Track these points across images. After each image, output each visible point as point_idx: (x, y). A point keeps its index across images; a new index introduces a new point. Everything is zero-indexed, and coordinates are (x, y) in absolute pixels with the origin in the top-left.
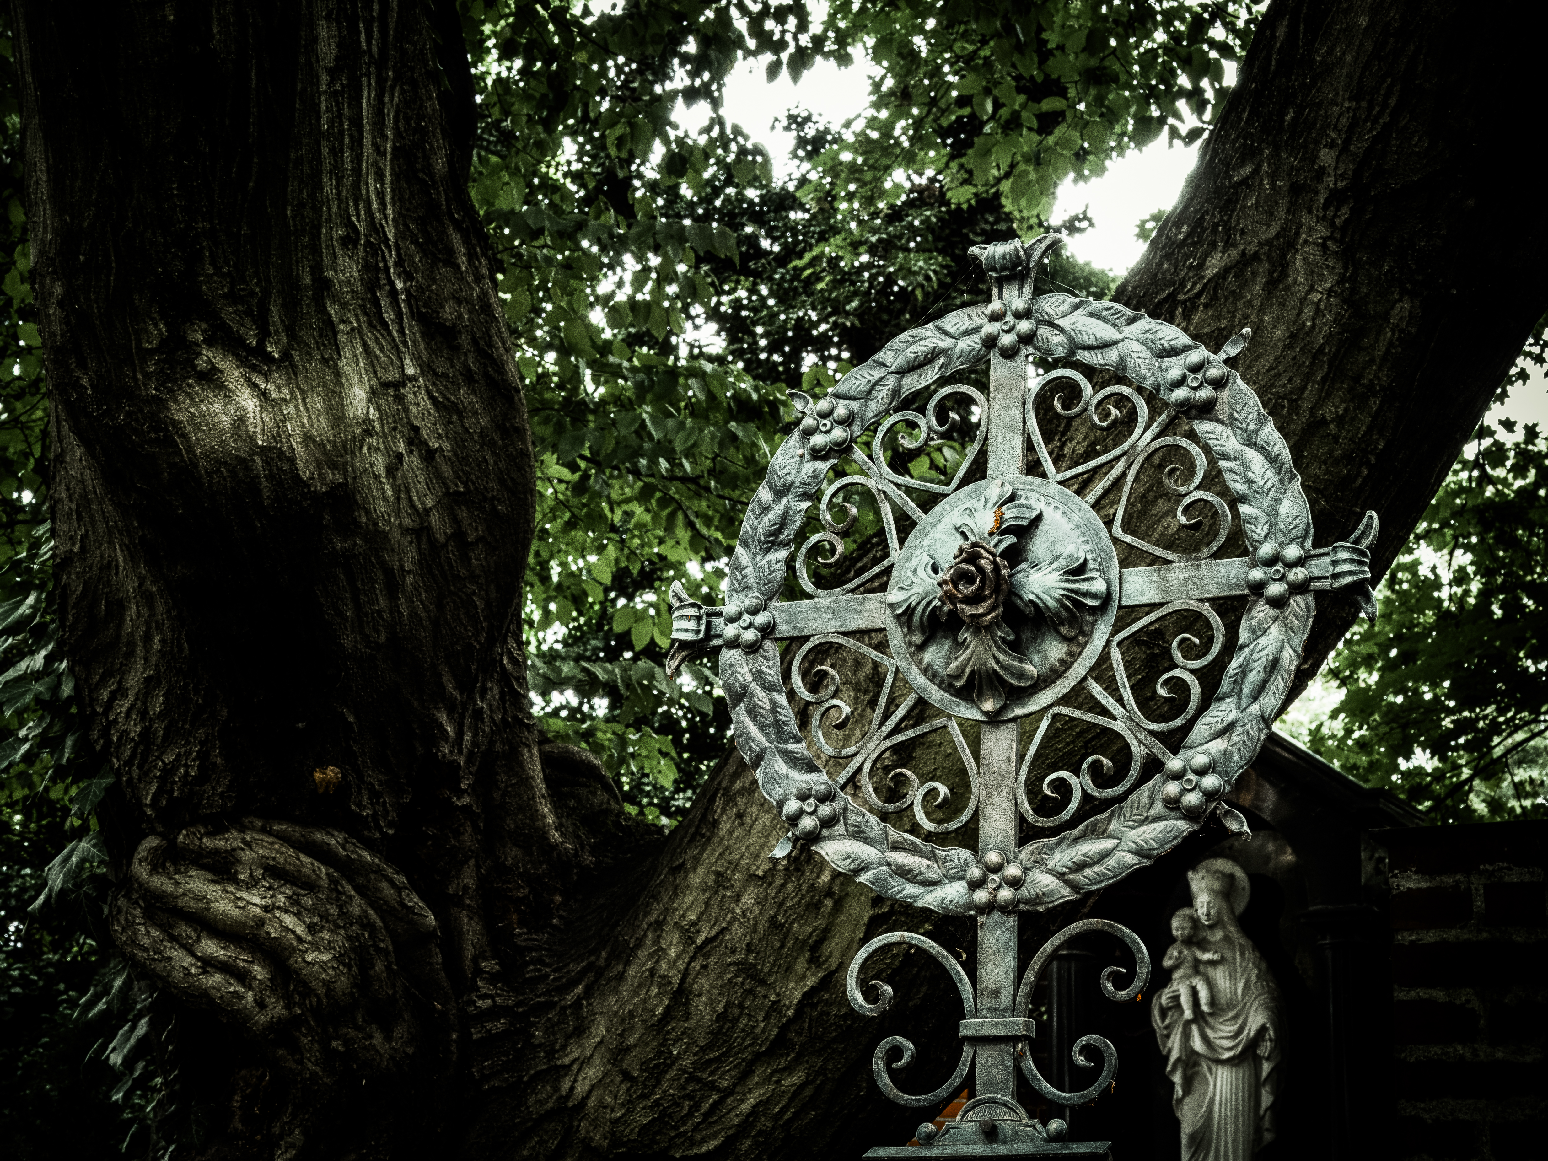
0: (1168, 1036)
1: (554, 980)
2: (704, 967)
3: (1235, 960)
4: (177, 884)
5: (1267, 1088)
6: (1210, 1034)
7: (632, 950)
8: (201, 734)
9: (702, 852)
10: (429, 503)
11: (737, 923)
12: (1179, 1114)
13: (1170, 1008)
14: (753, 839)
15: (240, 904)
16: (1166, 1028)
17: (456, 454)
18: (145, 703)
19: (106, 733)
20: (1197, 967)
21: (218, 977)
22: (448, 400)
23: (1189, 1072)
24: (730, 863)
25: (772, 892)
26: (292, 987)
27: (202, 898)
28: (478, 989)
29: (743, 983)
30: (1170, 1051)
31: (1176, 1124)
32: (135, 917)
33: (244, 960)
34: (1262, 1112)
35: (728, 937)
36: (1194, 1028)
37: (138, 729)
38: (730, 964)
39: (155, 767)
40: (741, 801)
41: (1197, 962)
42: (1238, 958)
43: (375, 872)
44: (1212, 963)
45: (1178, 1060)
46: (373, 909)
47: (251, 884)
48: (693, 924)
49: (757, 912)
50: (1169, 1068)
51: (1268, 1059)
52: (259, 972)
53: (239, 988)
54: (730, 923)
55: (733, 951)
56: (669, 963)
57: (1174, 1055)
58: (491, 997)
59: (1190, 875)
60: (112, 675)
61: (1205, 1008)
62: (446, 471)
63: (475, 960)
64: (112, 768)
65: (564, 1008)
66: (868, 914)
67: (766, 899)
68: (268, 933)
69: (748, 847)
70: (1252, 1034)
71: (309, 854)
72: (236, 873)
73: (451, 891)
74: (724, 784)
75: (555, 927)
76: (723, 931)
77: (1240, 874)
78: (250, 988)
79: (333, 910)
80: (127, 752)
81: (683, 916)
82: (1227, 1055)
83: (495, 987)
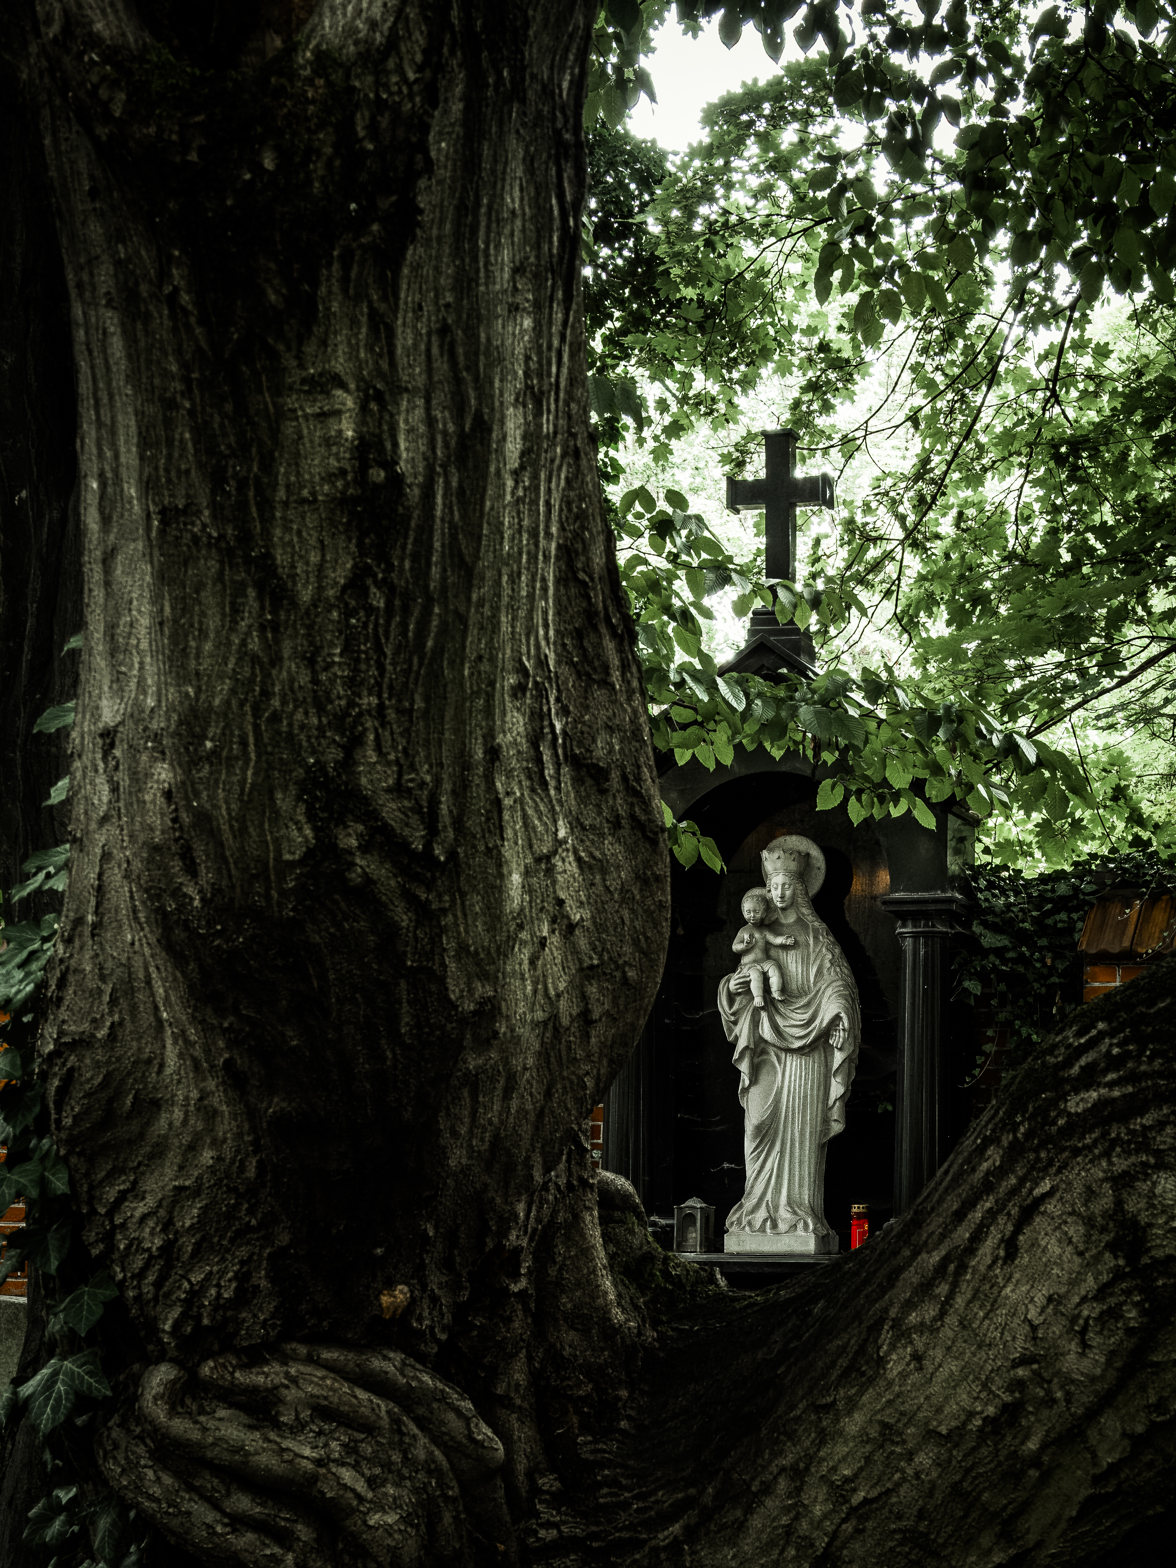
0: (735, 1023)
1: (637, 1511)
2: (858, 1531)
3: (808, 945)
4: (205, 1429)
5: (839, 1079)
6: (779, 1021)
7: (755, 1495)
8: (243, 1252)
9: (861, 1393)
10: (562, 986)
11: (906, 1486)
12: (744, 1104)
13: (739, 994)
14: (935, 1388)
15: (286, 1457)
16: (733, 1014)
17: (594, 923)
18: (170, 1213)
19: (109, 1238)
20: (768, 951)
21: (250, 1536)
22: (594, 858)
23: (756, 1060)
24: (902, 1414)
25: (958, 1454)
26: (341, 1546)
27: (239, 1449)
28: (537, 1515)
29: (909, 1553)
30: (737, 1038)
31: (740, 1114)
32: (139, 1457)
33: (285, 1519)
34: (831, 1102)
35: (894, 1500)
36: (764, 1015)
37: (158, 1242)
38: (894, 1531)
39: (179, 1287)
40: (919, 1341)
41: (768, 946)
42: (811, 942)
43: (439, 1400)
44: (784, 947)
45: (746, 1048)
46: (438, 1447)
47: (298, 1428)
48: (847, 1480)
49: (934, 1474)
50: (736, 1056)
51: (840, 1049)
52: (304, 1532)
53: (277, 1550)
54: (898, 1485)
55: (899, 1517)
56: (811, 1523)
57: (742, 1044)
58: (556, 1525)
59: (765, 854)
60: (123, 1171)
61: (776, 995)
62: (583, 943)
63: (530, 1474)
64: (112, 1277)
65: (656, 1550)
66: (1085, 1492)
67: (949, 1461)
68: (323, 1494)
69: (927, 1398)
70: (824, 1024)
71: (366, 1388)
72: (278, 1413)
73: (499, 1391)
74: (893, 1312)
75: (622, 1432)
76: (888, 1493)
77: (815, 853)
78: (289, 1549)
79: (396, 1457)
80: (138, 1262)
81: (834, 1469)
82: (797, 1044)
83: (559, 1513)
